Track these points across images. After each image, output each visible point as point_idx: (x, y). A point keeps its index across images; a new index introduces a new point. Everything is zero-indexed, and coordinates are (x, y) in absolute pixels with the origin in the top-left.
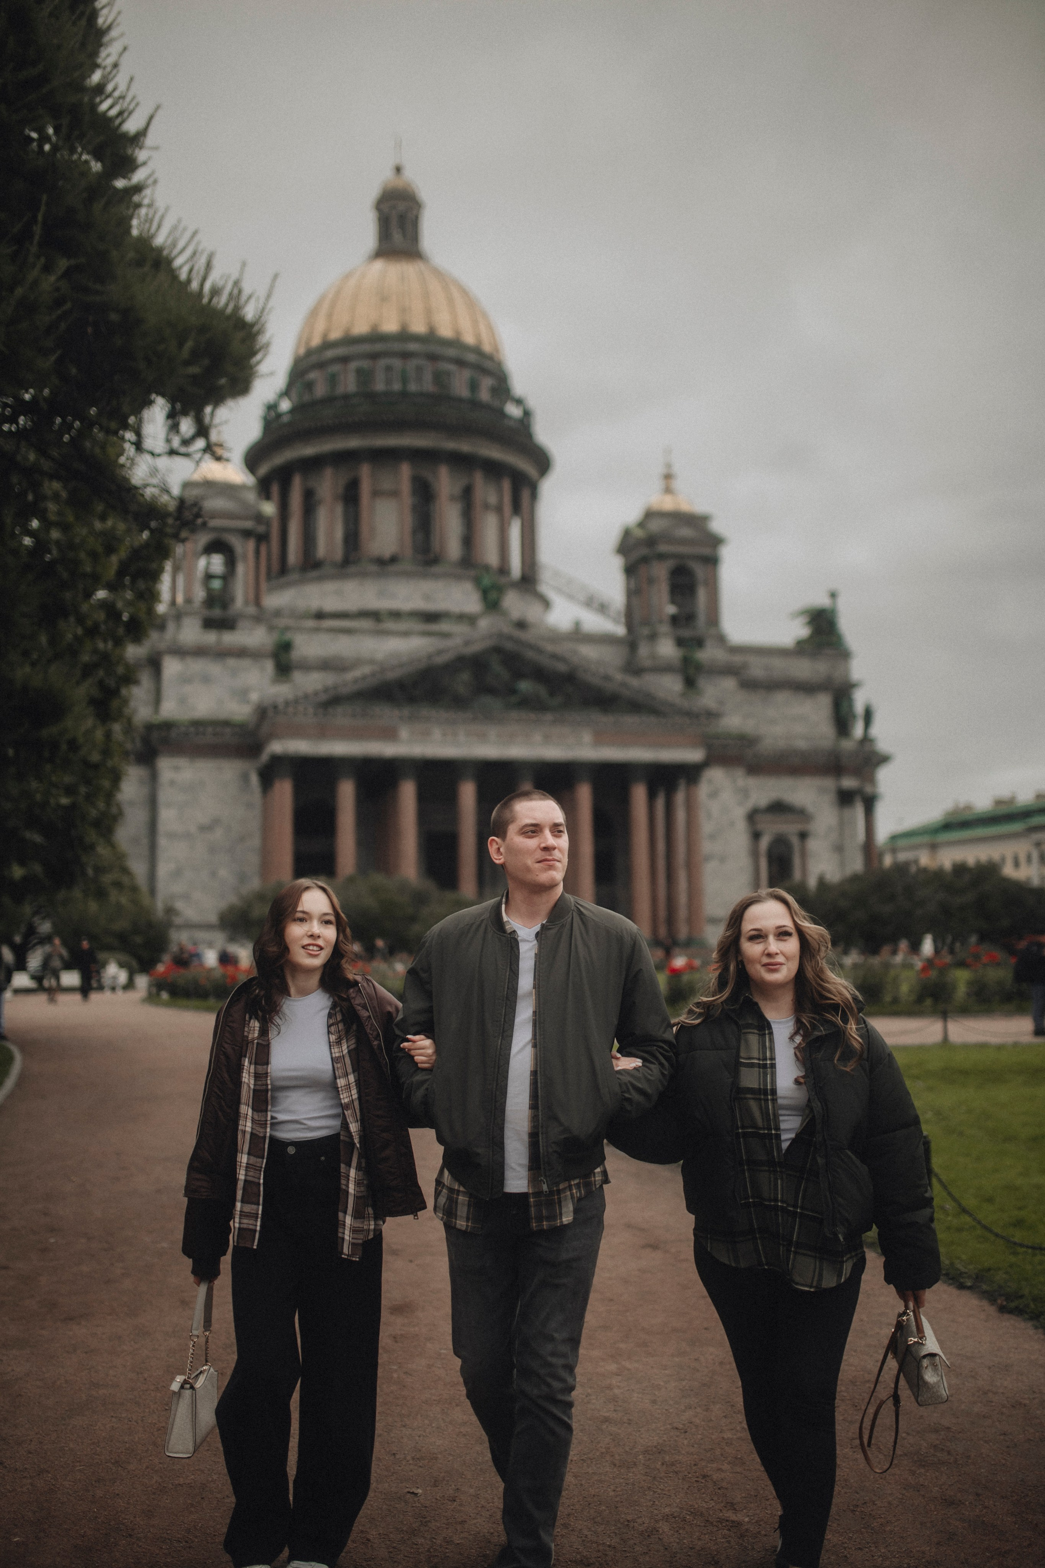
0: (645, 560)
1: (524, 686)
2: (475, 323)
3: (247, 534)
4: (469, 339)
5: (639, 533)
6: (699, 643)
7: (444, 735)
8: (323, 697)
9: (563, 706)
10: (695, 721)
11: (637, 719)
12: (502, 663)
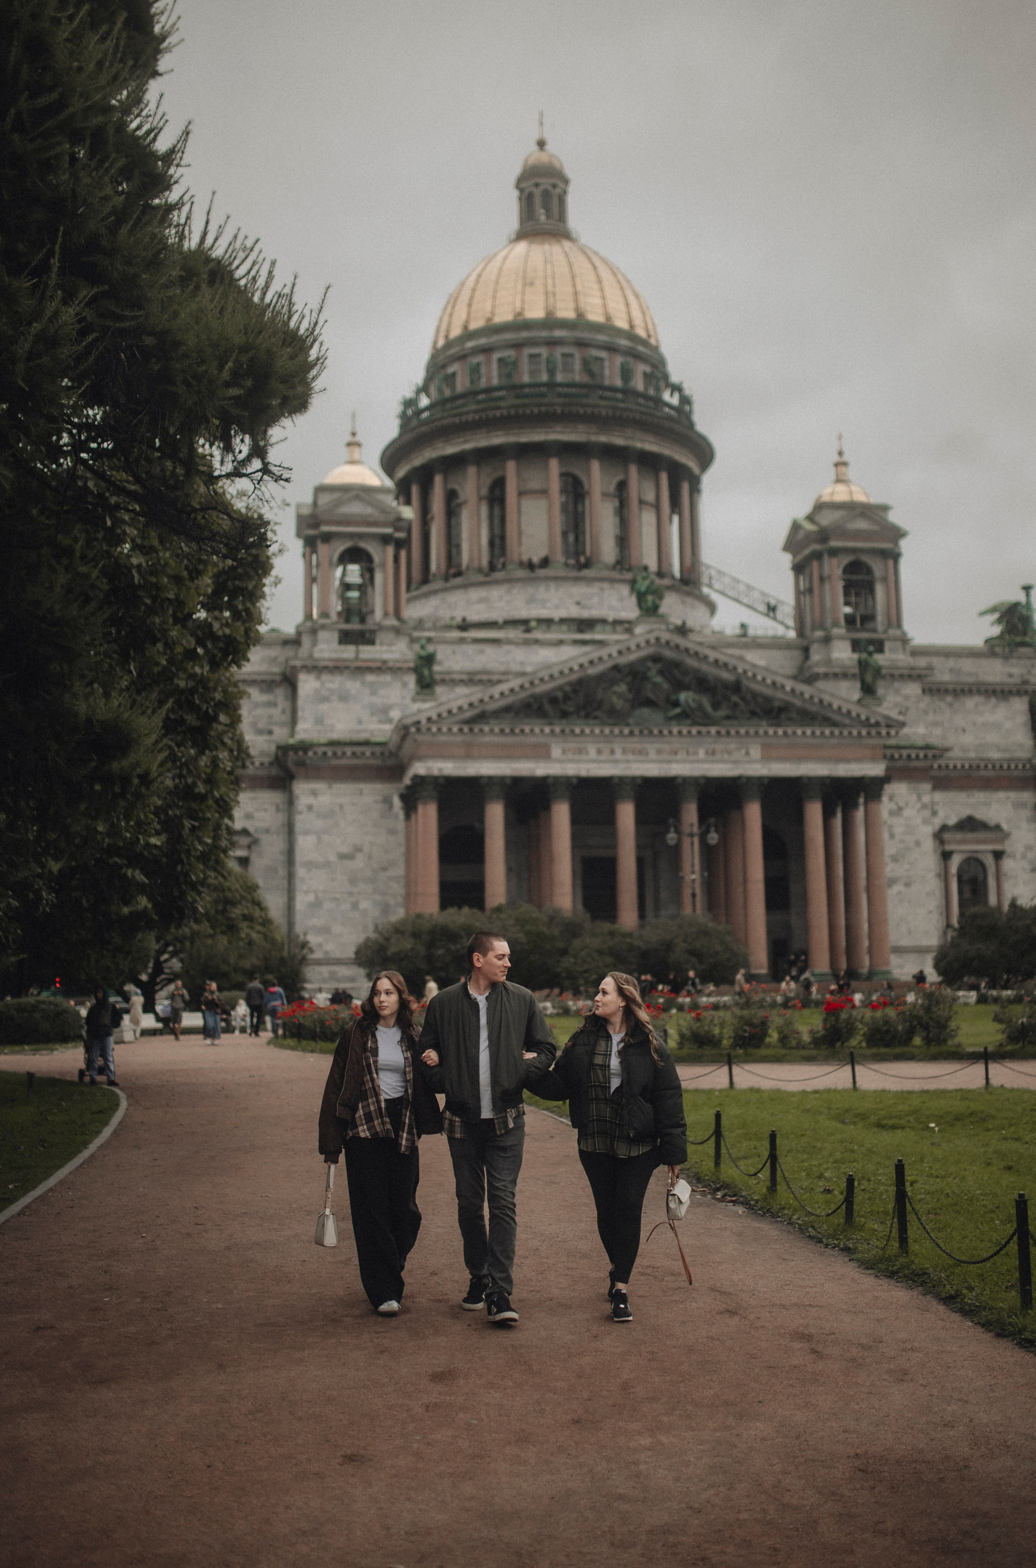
0: (817, 556)
1: (684, 697)
3: (385, 540)
5: (809, 527)
7: (600, 752)
8: (469, 714)
9: (728, 717)
10: (873, 732)
11: (809, 732)
12: (661, 672)
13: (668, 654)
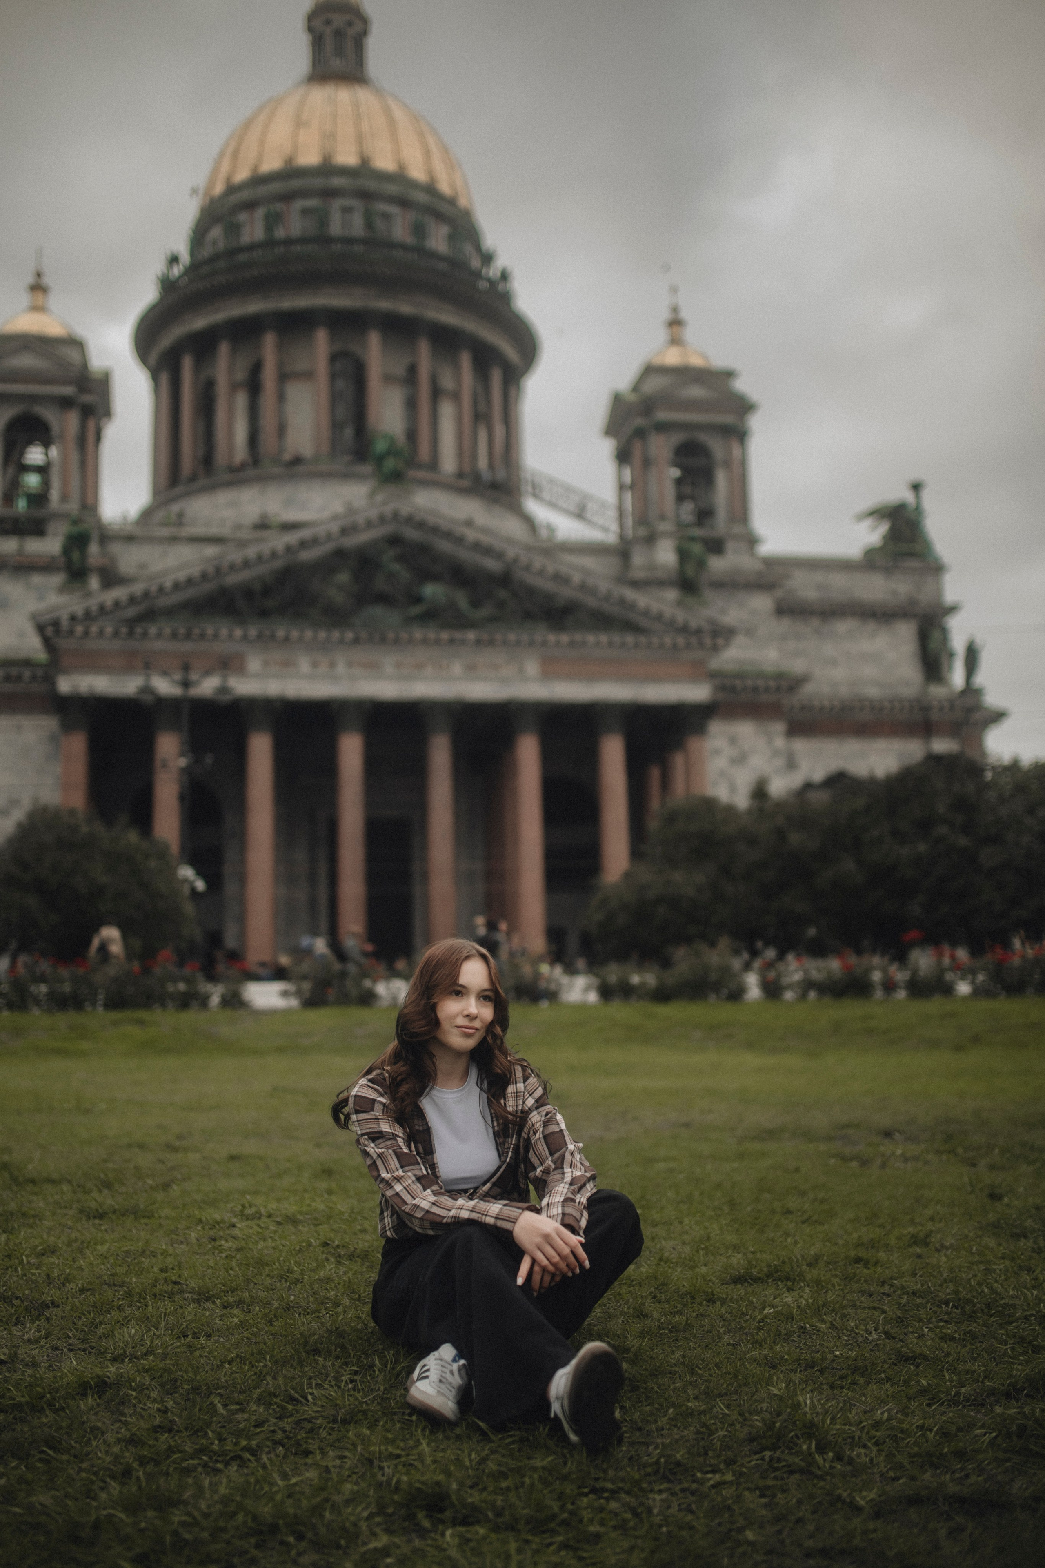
0: (640, 434)
1: (431, 590)
2: (427, 154)
3: (66, 403)
4: (417, 173)
5: (632, 398)
6: (716, 546)
7: (315, 665)
8: (131, 612)
9: (492, 619)
10: (694, 640)
11: (604, 638)
12: (399, 558)
13: (411, 534)
